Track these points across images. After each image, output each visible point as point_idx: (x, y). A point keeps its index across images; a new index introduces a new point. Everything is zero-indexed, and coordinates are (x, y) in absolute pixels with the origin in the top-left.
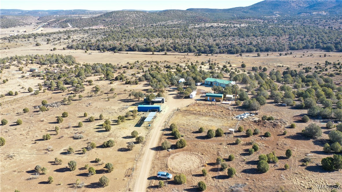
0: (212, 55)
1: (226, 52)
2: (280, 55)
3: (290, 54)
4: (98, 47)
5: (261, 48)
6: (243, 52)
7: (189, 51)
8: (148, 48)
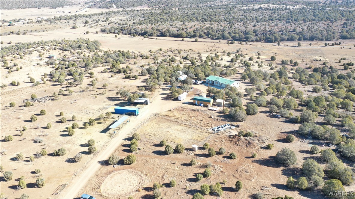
0: (246, 43)
1: (263, 39)
2: (326, 45)
4: (130, 31)
5: (305, 36)
6: (282, 40)
7: (222, 38)
8: (180, 33)
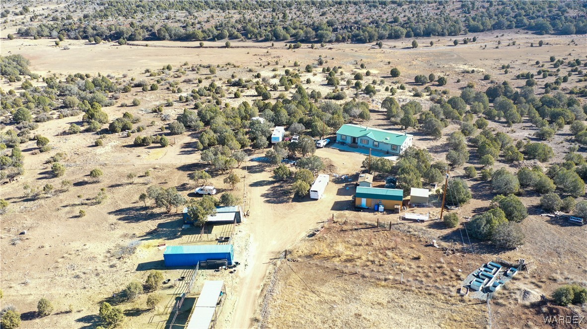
0: (322, 46)
1: (349, 38)
3: (472, 40)
4: (85, 32)
6: (381, 37)
7: (274, 39)
8: (191, 33)
